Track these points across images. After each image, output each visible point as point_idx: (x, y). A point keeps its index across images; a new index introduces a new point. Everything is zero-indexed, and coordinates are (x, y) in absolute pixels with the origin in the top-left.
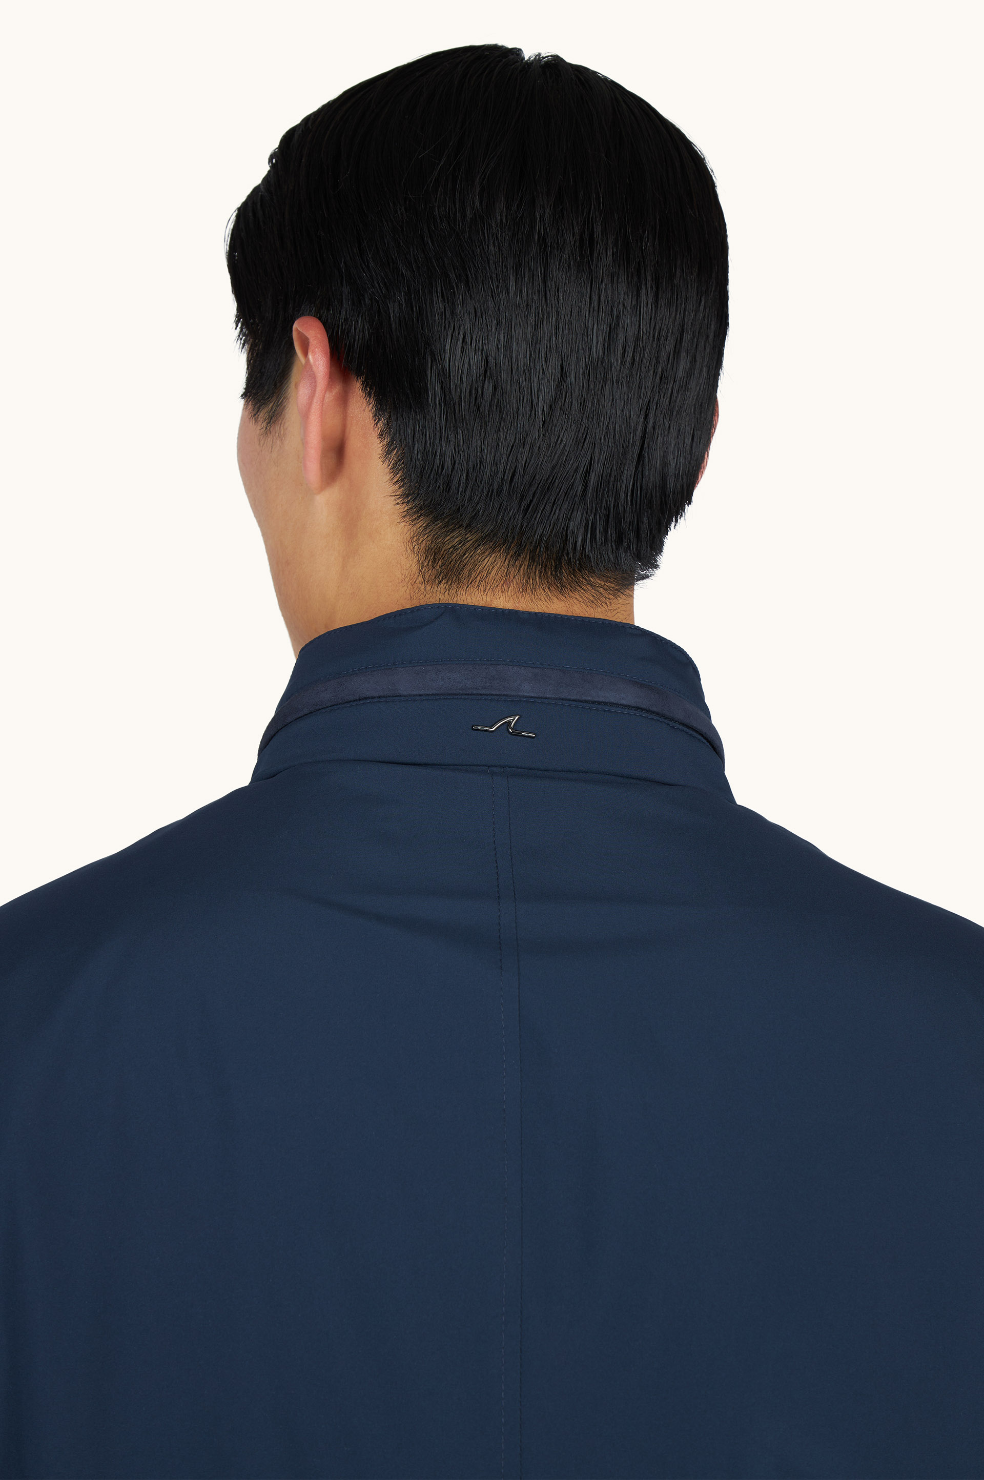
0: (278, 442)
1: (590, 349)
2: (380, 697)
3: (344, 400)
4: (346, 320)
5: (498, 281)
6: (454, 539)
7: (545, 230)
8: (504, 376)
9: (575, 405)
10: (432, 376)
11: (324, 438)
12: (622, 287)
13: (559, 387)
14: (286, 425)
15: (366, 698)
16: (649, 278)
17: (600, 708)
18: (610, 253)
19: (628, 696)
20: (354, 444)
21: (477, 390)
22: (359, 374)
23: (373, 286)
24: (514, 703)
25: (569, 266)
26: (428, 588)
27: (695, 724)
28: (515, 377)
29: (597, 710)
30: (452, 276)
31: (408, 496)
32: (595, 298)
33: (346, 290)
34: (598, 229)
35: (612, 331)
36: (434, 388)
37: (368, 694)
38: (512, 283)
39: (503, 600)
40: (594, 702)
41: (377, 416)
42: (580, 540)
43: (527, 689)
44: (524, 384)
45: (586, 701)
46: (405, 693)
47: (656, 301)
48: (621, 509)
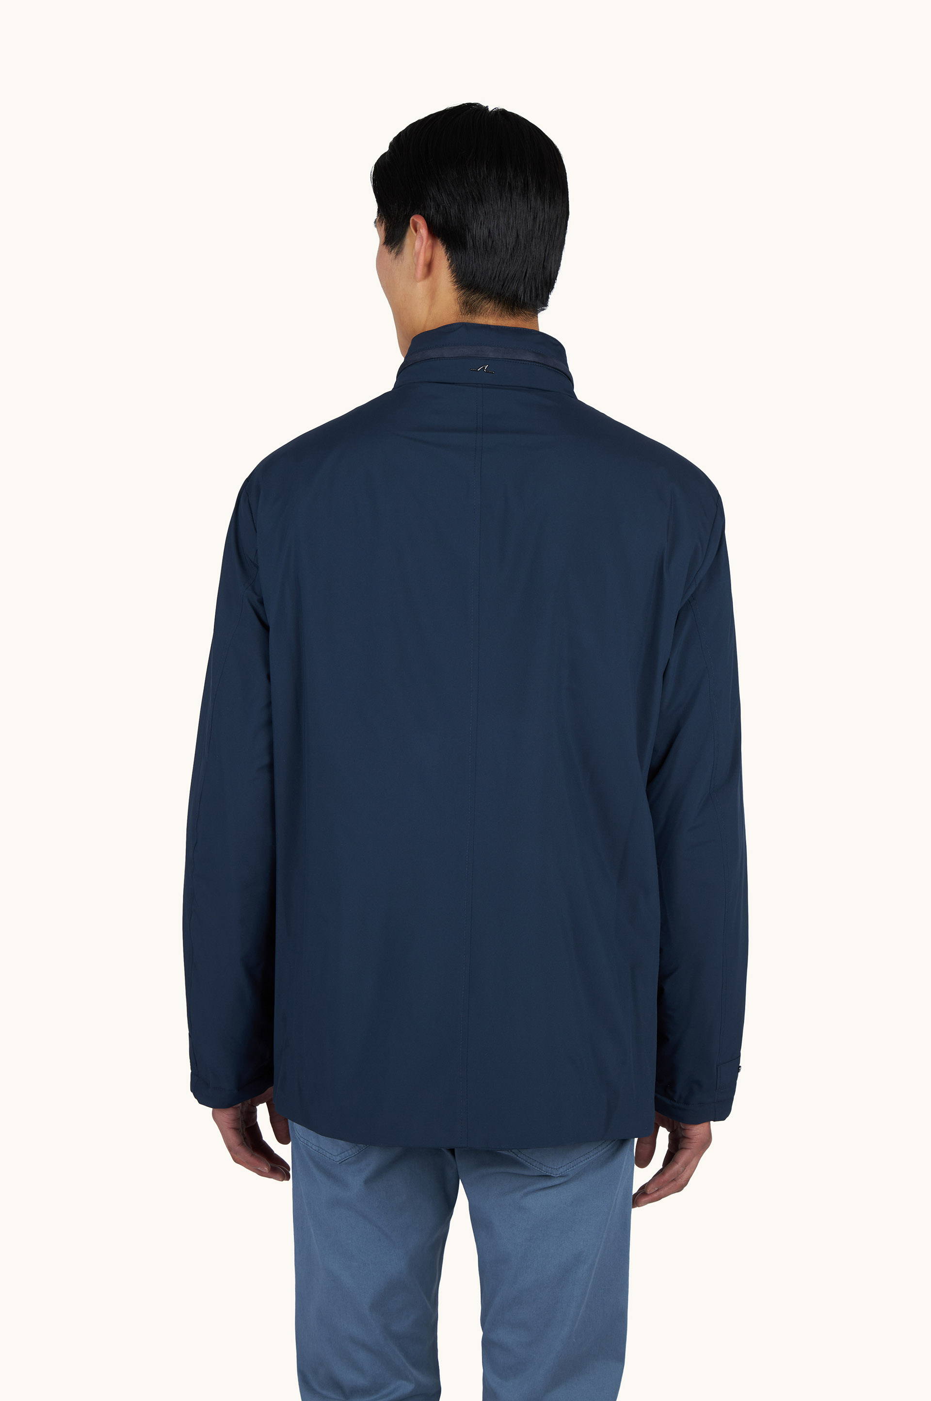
0: (401, 262)
1: (527, 226)
2: (437, 358)
3: (433, 247)
4: (433, 216)
5: (494, 201)
6: (474, 297)
7: (511, 181)
8: (496, 237)
9: (522, 247)
10: (468, 238)
11: (425, 261)
12: (539, 201)
13: (516, 241)
14: (404, 255)
15: (432, 358)
16: (548, 198)
17: (520, 362)
18: (534, 189)
19: (530, 357)
20: (436, 263)
21: (486, 242)
22: (439, 237)
23: (444, 203)
24: (487, 360)
25: (520, 194)
26: (463, 316)
27: (562, 370)
28: (501, 237)
29: (518, 363)
30: (476, 199)
31: (457, 282)
32: (529, 206)
33: (432, 204)
34: (530, 179)
35: (535, 218)
36: (470, 243)
37: (433, 357)
38: (499, 203)
39: (491, 321)
40: (517, 360)
41: (446, 252)
42: (522, 297)
43: (491, 355)
44: (504, 240)
45: (514, 359)
46: (447, 356)
47: (550, 206)
48: (537, 286)
